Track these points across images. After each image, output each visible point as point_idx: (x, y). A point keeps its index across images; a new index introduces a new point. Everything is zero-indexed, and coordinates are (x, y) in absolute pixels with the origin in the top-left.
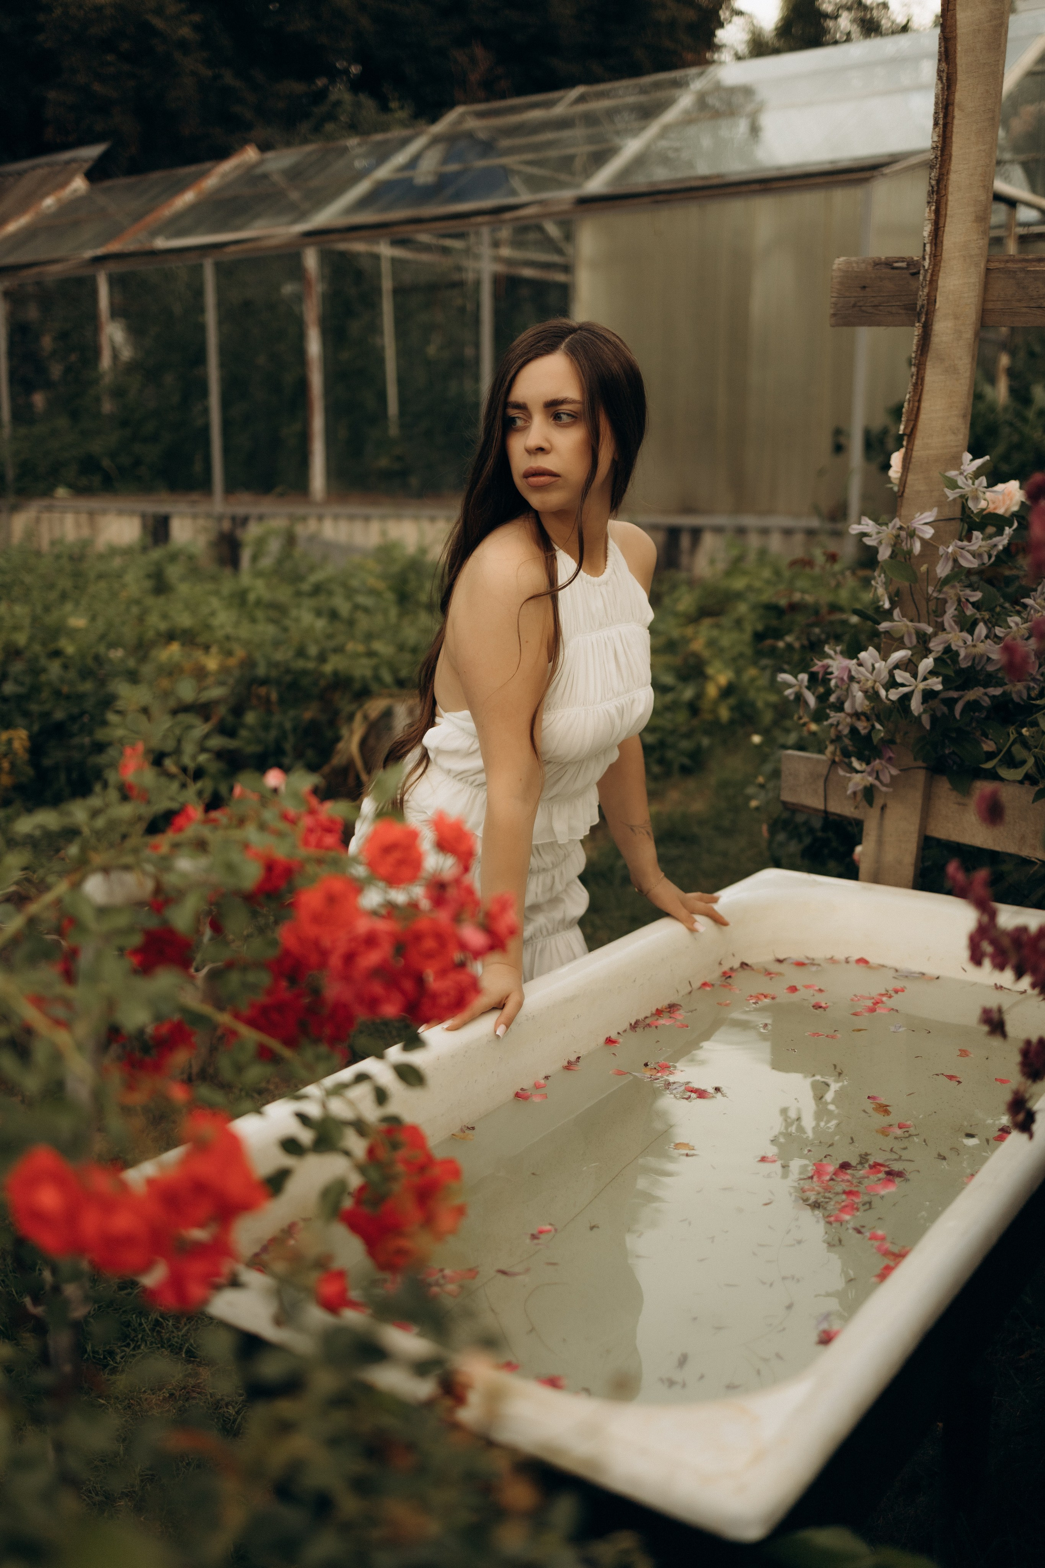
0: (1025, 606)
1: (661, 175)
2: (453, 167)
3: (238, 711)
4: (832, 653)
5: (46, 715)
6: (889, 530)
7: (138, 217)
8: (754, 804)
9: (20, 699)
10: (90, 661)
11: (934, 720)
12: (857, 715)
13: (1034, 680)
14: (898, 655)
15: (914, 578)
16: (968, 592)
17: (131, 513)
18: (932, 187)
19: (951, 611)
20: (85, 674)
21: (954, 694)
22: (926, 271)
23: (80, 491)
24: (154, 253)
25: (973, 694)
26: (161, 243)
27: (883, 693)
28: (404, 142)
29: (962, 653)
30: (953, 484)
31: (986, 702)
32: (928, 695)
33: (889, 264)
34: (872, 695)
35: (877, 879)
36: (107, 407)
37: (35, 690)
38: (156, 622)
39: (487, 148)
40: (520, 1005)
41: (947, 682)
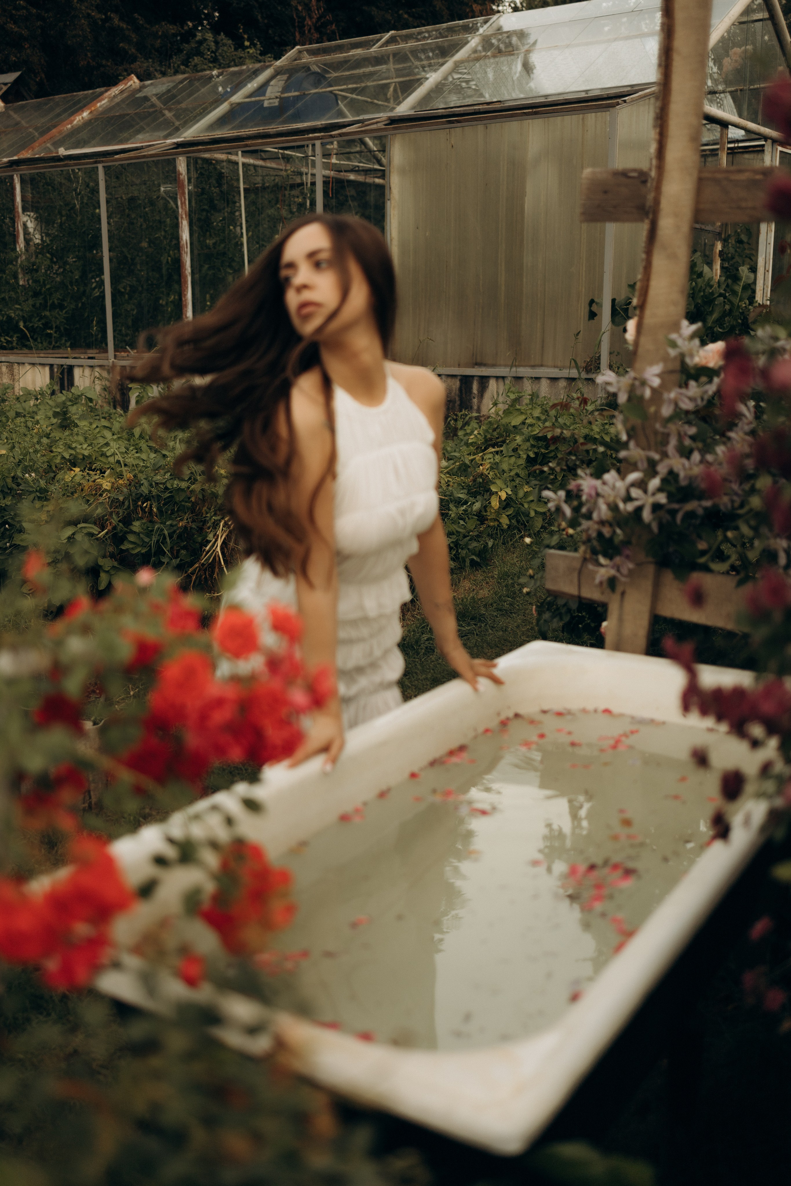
0: (729, 439)
1: (454, 100)
2: (292, 94)
3: (127, 521)
4: (582, 475)
6: (626, 380)
7: (44, 132)
8: (525, 590)
10: (9, 482)
11: (661, 526)
12: (602, 523)
13: (736, 494)
14: (634, 476)
15: (645, 416)
16: (686, 427)
17: (42, 365)
19: (673, 442)
20: (6, 492)
21: (675, 506)
22: (652, 179)
24: (58, 159)
25: (691, 506)
26: (62, 152)
27: (621, 505)
28: (256, 73)
29: (682, 474)
30: (673, 344)
31: (700, 512)
32: (656, 507)
33: (624, 174)
34: (613, 508)
35: (618, 648)
36: (23, 281)
38: (62, 451)
39: (319, 78)
40: (341, 749)
41: (670, 497)
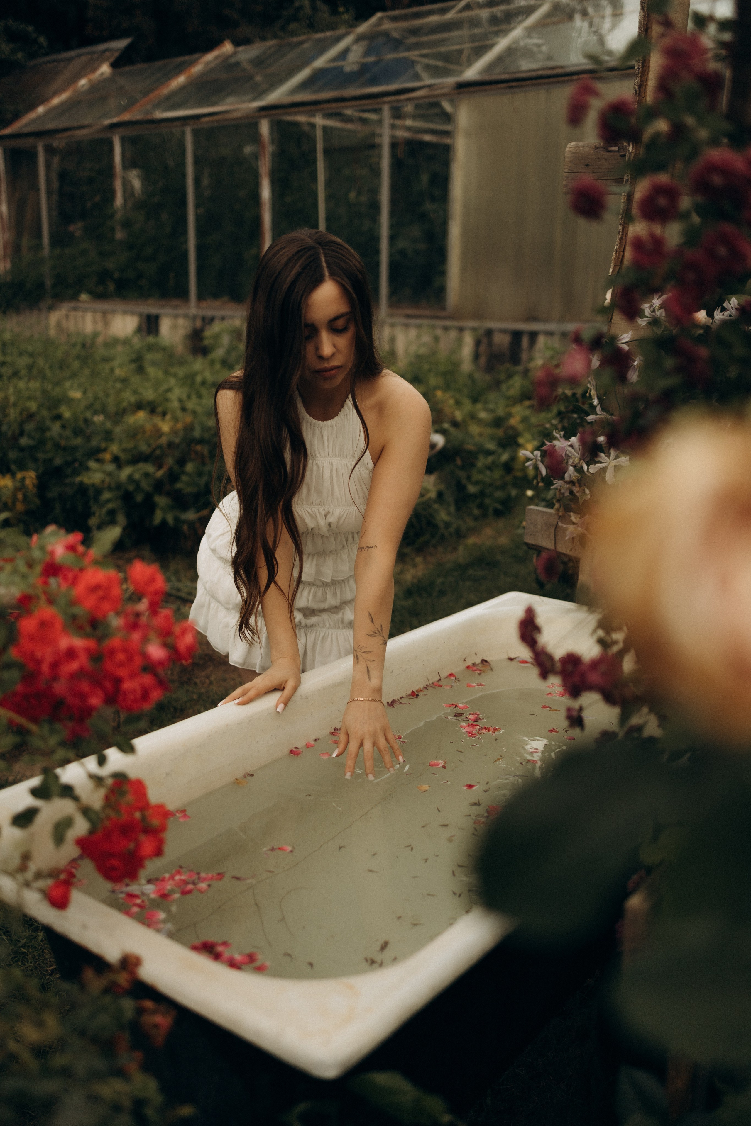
1: (526, 65)
2: (372, 59)
3: (181, 462)
4: (558, 436)
5: (50, 461)
7: (146, 93)
9: (32, 450)
10: (81, 424)
12: (572, 483)
17: (133, 313)
18: (636, 91)
20: (77, 432)
22: (630, 154)
23: (100, 296)
24: (154, 122)
26: (160, 114)
27: (585, 467)
28: (338, 39)
33: (605, 148)
34: (579, 469)
36: (119, 235)
37: (41, 443)
38: (129, 397)
39: (397, 44)
40: (295, 688)
